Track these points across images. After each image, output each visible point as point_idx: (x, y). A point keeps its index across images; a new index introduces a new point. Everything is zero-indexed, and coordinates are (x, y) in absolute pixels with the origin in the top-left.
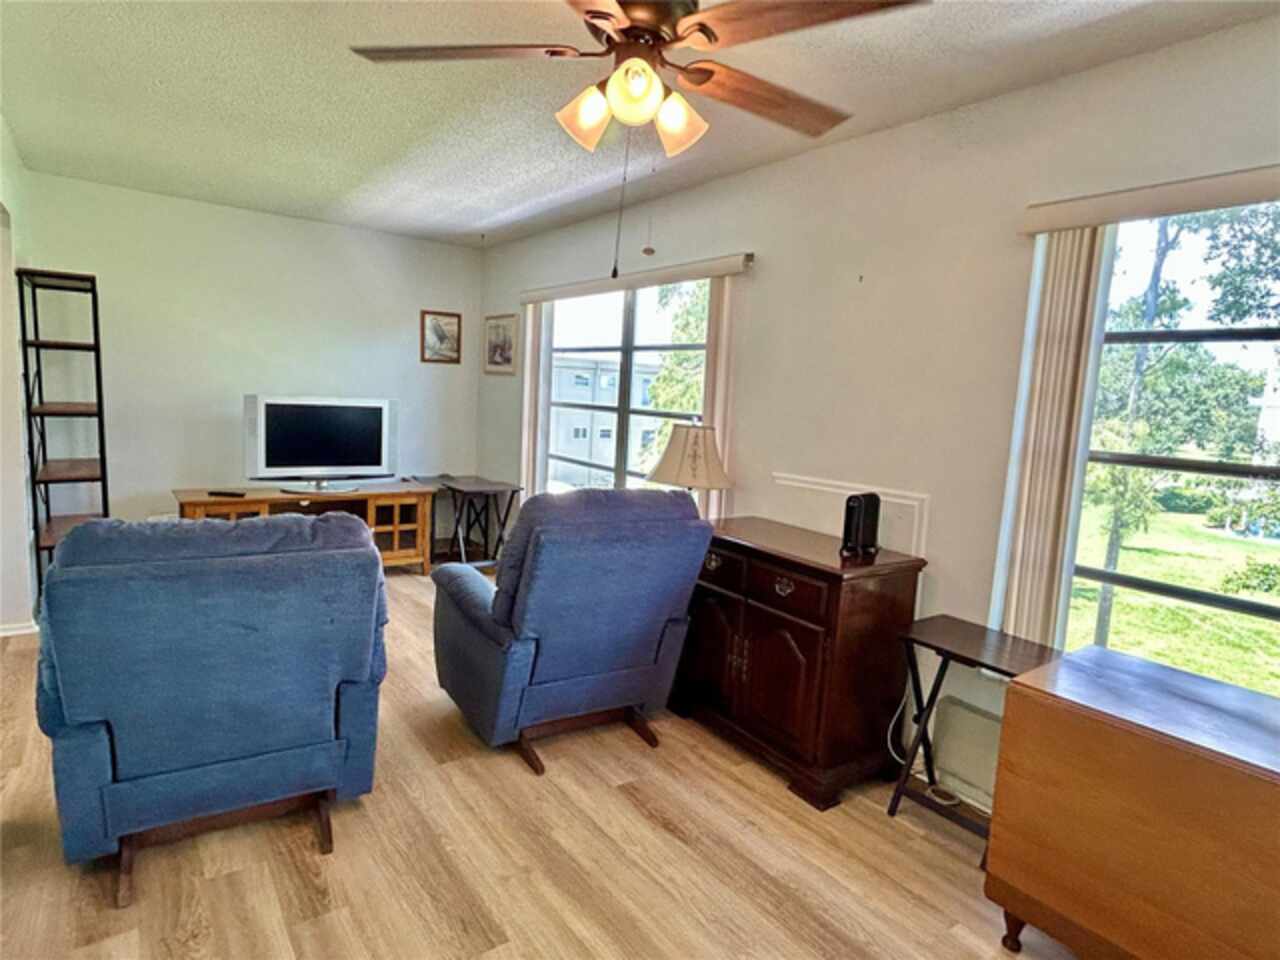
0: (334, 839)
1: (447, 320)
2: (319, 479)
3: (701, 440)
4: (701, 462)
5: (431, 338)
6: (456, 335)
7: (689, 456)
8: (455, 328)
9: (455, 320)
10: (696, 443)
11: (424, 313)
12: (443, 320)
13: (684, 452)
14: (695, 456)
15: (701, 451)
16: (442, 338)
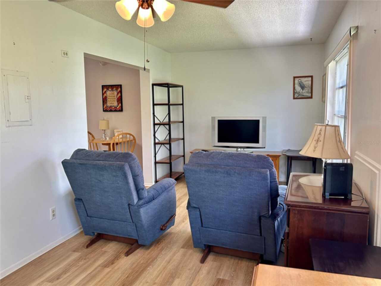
0: (132, 254)
1: (306, 79)
2: (237, 147)
3: (323, 133)
4: (320, 144)
5: (298, 88)
6: (310, 86)
7: (315, 140)
8: (310, 83)
9: (310, 79)
10: (320, 134)
11: (295, 78)
12: (303, 80)
13: (313, 138)
14: (318, 141)
15: (322, 139)
16: (303, 87)
